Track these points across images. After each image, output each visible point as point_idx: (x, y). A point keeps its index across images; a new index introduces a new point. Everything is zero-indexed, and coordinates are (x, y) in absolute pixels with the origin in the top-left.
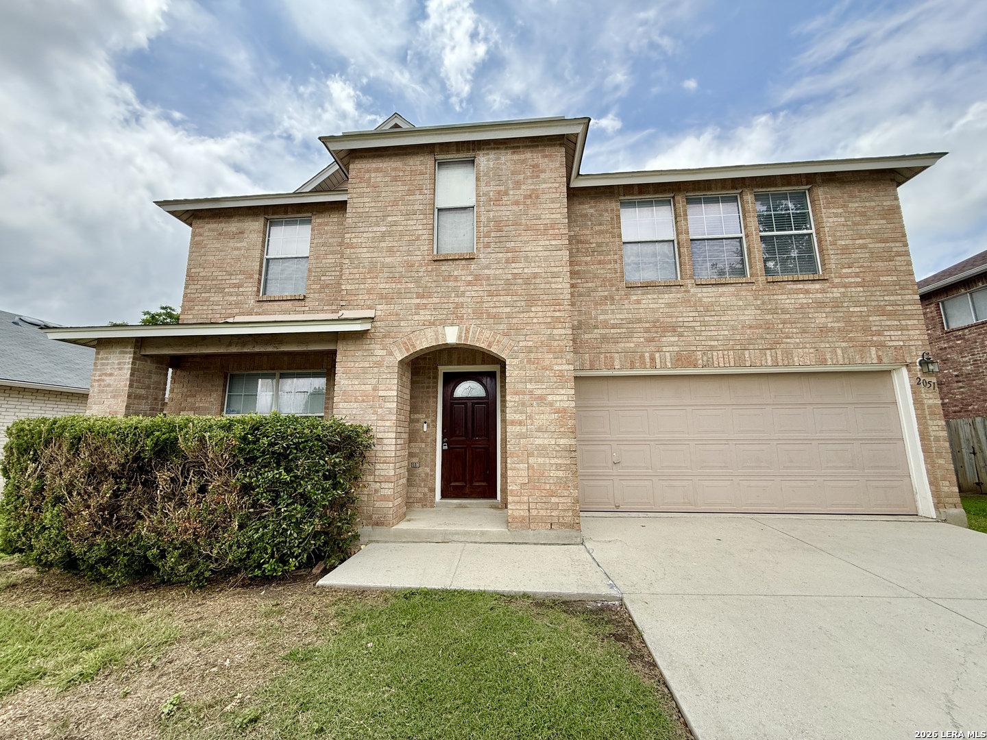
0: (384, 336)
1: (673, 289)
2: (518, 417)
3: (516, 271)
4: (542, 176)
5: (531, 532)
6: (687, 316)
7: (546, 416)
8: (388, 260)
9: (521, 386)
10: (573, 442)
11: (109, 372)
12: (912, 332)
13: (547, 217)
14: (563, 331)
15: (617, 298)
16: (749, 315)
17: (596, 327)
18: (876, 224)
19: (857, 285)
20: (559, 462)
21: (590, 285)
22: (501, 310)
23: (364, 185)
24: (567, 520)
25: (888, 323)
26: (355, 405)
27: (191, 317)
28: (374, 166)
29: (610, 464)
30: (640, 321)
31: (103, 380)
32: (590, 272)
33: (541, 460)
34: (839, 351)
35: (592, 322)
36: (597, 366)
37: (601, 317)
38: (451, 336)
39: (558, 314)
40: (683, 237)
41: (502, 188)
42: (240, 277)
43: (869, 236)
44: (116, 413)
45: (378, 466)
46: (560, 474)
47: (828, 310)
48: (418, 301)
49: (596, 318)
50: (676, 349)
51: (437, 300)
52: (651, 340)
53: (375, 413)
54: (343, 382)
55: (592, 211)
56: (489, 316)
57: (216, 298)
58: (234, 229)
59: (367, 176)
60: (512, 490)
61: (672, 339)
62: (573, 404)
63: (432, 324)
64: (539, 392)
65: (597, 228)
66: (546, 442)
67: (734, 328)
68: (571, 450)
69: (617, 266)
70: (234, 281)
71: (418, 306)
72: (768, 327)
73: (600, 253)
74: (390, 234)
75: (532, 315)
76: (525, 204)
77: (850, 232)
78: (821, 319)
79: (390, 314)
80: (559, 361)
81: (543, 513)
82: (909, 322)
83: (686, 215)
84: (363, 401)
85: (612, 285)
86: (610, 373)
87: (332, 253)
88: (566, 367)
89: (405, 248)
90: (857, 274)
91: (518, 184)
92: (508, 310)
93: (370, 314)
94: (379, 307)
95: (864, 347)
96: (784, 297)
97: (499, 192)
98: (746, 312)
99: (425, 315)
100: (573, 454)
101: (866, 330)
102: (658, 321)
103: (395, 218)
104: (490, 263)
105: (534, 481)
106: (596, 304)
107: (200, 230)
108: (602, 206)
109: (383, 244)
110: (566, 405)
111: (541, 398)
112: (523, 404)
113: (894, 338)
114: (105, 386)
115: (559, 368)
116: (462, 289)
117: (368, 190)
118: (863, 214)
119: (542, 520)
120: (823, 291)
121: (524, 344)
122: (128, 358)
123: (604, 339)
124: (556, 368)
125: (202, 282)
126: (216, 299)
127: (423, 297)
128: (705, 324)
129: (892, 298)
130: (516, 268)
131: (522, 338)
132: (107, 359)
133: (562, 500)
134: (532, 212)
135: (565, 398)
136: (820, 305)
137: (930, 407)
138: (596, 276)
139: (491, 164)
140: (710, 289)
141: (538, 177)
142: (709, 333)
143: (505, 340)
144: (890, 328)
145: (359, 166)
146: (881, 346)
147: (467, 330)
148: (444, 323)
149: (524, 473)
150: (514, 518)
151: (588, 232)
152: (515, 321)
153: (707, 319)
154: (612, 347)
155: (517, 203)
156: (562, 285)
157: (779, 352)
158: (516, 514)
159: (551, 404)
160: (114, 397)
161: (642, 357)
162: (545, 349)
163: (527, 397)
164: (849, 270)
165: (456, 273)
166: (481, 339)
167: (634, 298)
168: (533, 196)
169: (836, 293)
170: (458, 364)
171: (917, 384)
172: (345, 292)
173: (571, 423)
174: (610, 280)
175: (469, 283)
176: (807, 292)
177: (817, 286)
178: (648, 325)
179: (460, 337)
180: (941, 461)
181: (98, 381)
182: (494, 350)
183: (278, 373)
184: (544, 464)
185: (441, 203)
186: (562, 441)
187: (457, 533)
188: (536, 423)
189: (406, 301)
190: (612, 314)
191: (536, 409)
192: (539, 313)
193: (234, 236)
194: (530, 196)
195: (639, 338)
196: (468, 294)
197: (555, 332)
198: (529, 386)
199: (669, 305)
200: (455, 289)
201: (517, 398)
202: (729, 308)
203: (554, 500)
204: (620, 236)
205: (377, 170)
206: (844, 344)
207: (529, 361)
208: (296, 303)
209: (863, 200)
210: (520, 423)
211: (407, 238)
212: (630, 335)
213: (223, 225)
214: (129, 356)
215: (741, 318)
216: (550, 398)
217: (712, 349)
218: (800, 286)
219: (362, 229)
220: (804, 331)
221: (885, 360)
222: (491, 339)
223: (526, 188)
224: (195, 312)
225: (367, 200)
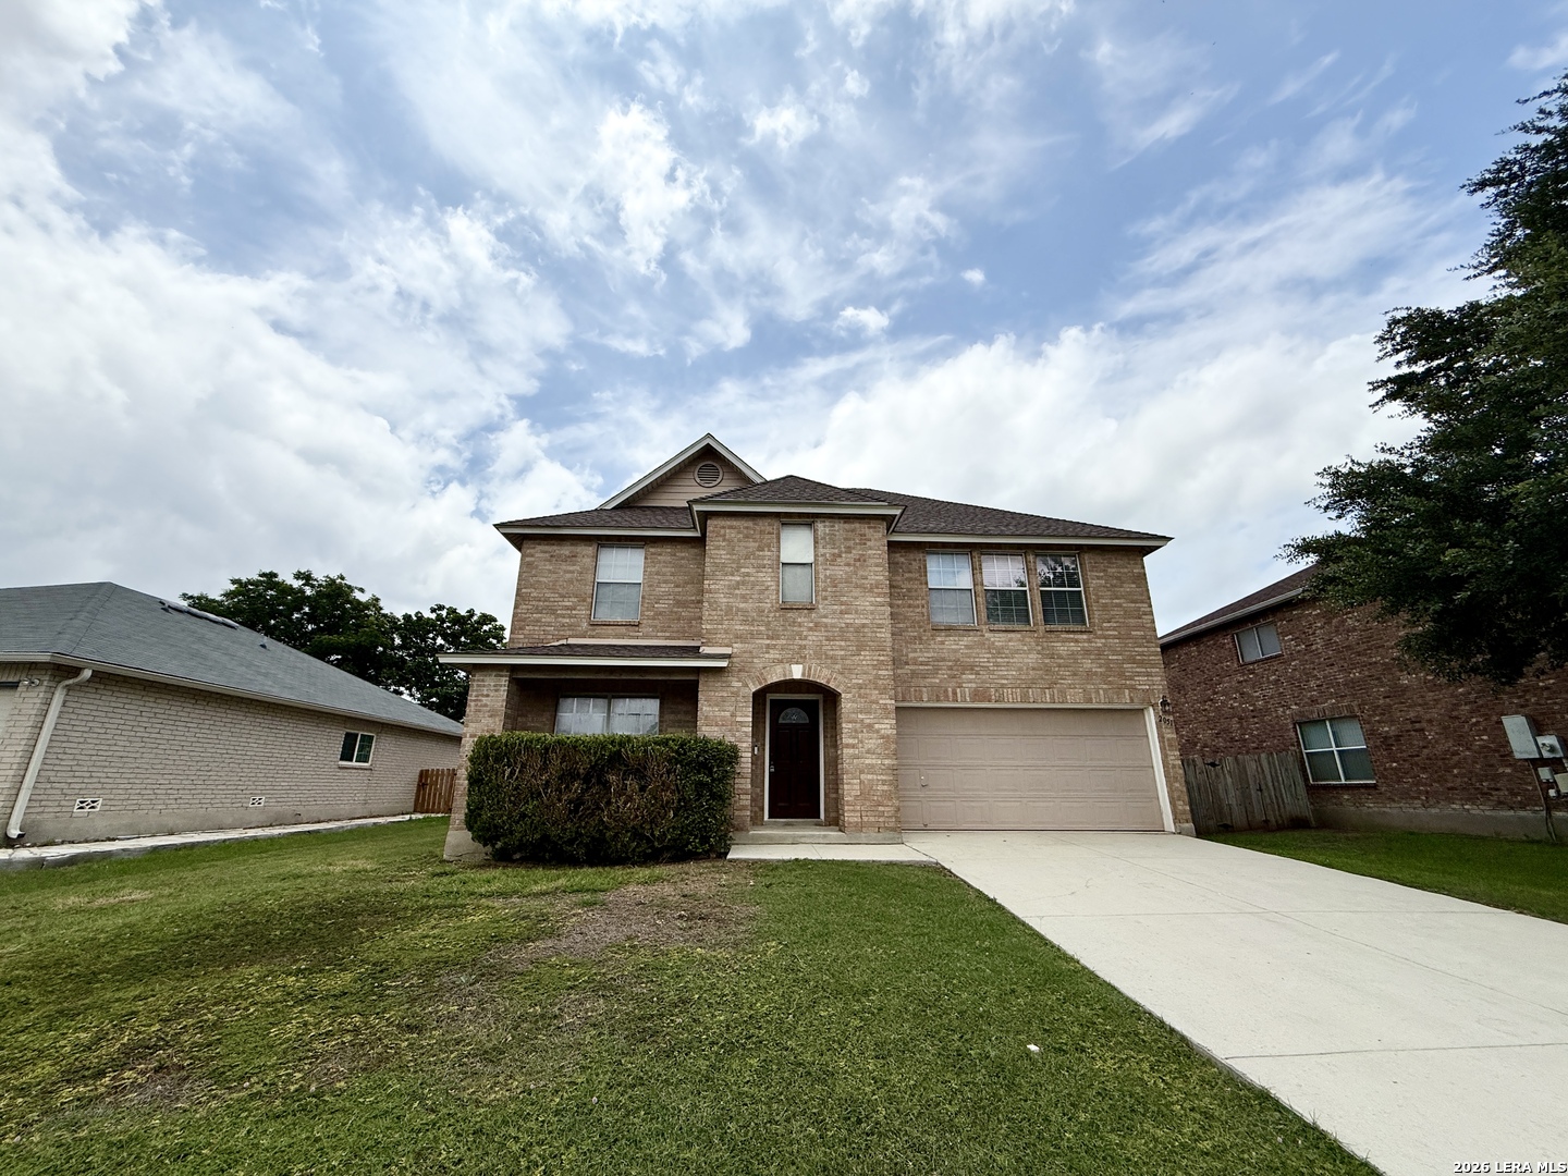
0: (740, 671)
1: (971, 633)
2: (851, 741)
3: (848, 621)
4: (869, 543)
5: (863, 835)
6: (984, 658)
7: (874, 741)
8: (742, 605)
9: (854, 715)
10: (895, 762)
11: (485, 693)
12: (1155, 679)
13: (873, 579)
14: (886, 673)
15: (925, 638)
16: (1032, 659)
17: (907, 663)
18: (1129, 587)
19: (1115, 637)
20: (884, 778)
21: (901, 625)
22: (836, 653)
23: (721, 539)
24: (891, 825)
25: (1138, 670)
26: (716, 729)
27: (522, 636)
28: (728, 523)
29: (919, 787)
30: (944, 660)
31: (480, 701)
32: (901, 614)
33: (870, 777)
34: (1101, 692)
35: (904, 658)
36: (908, 697)
37: (911, 655)
38: (797, 672)
39: (882, 658)
40: (979, 588)
41: (836, 551)
42: (573, 599)
43: (1123, 597)
44: (494, 731)
45: (736, 781)
46: (885, 788)
47: (1092, 657)
48: (768, 642)
49: (907, 656)
50: (974, 685)
51: (784, 642)
52: (954, 677)
53: (734, 735)
54: (704, 708)
55: (903, 559)
56: (827, 657)
57: (547, 619)
58: (567, 553)
59: (722, 531)
60: (848, 801)
61: (970, 677)
62: (895, 732)
63: (781, 662)
64: (868, 721)
65: (907, 575)
66: (874, 761)
67: (1020, 669)
68: (894, 769)
69: (924, 610)
70: (567, 604)
71: (768, 646)
72: (1048, 670)
73: (910, 598)
74: (743, 583)
75: (862, 658)
76: (854, 565)
77: (1109, 593)
78: (1087, 664)
79: (745, 652)
80: (883, 696)
81: (872, 819)
82: (1154, 670)
83: (981, 569)
84: (723, 725)
85: (920, 627)
86: (918, 705)
87: (665, 582)
88: (889, 702)
89: (756, 596)
90: (1114, 629)
91: (849, 550)
92: (843, 653)
93: (728, 651)
94: (735, 645)
95: (1120, 689)
96: (1059, 644)
97: (834, 555)
98: (1030, 656)
99: (774, 654)
100: (895, 772)
101: (1121, 675)
102: (959, 660)
103: (747, 570)
104: (827, 611)
105: (865, 794)
106: (907, 642)
107: (532, 551)
108: (911, 556)
109: (737, 592)
110: (889, 732)
111: (870, 726)
112: (856, 731)
113: (1142, 683)
114: (481, 706)
115: (884, 702)
116: (805, 633)
117: (724, 544)
118: (1118, 578)
119: (871, 825)
120: (1089, 641)
121: (856, 681)
122: (504, 681)
123: (914, 674)
124: (881, 702)
125: (534, 603)
126: (549, 620)
127: (773, 639)
128: (997, 665)
129: (1140, 649)
130: (849, 619)
131: (854, 676)
132: (483, 681)
133: (887, 809)
134: (861, 573)
135: (888, 726)
136: (1087, 652)
137: (1168, 740)
138: (906, 618)
139: (827, 530)
140: (1001, 635)
141: (865, 544)
142: (1000, 673)
143: (840, 678)
144: (1139, 674)
145: (716, 522)
146: (1132, 688)
147: (810, 669)
148: (791, 661)
149: (858, 787)
150: (851, 823)
151: (899, 578)
152: (848, 662)
153: (999, 660)
154: (922, 682)
155: (848, 565)
156: (885, 635)
157: (1055, 691)
158: (851, 820)
159: (878, 731)
160: (491, 716)
161: (946, 691)
162: (872, 686)
163: (858, 725)
164: (1109, 625)
165: (799, 620)
166: (822, 676)
167: (939, 639)
168: (861, 559)
169: (1099, 643)
170: (786, 693)
171: (1159, 721)
172: (705, 631)
173: (893, 746)
174: (918, 622)
175: (810, 629)
176: (1077, 641)
177: (1085, 637)
178: (950, 664)
179: (803, 674)
180: (1177, 785)
181: (475, 701)
182: (832, 685)
183: (610, 695)
184: (873, 780)
185: (784, 559)
186: (886, 762)
187: (804, 836)
188: (866, 746)
189: (758, 641)
190: (920, 654)
191: (866, 735)
192: (867, 657)
193: (566, 559)
194: (859, 560)
195: (943, 674)
196: (810, 638)
197: (880, 672)
198: (860, 716)
199: (967, 647)
200: (799, 634)
201: (850, 726)
202: (1017, 651)
203: (881, 808)
204: (926, 583)
205: (731, 527)
206: (1105, 686)
207: (860, 696)
208: (630, 628)
209: (1117, 567)
210: (853, 746)
211: (758, 588)
212: (936, 671)
213: (555, 548)
214: (504, 679)
215: (1026, 660)
216: (877, 726)
217: (1003, 686)
218: (1072, 636)
219: (719, 578)
220: (1075, 675)
221: (1136, 700)
222: (829, 676)
223: (855, 553)
224: (526, 632)
225: (722, 552)
